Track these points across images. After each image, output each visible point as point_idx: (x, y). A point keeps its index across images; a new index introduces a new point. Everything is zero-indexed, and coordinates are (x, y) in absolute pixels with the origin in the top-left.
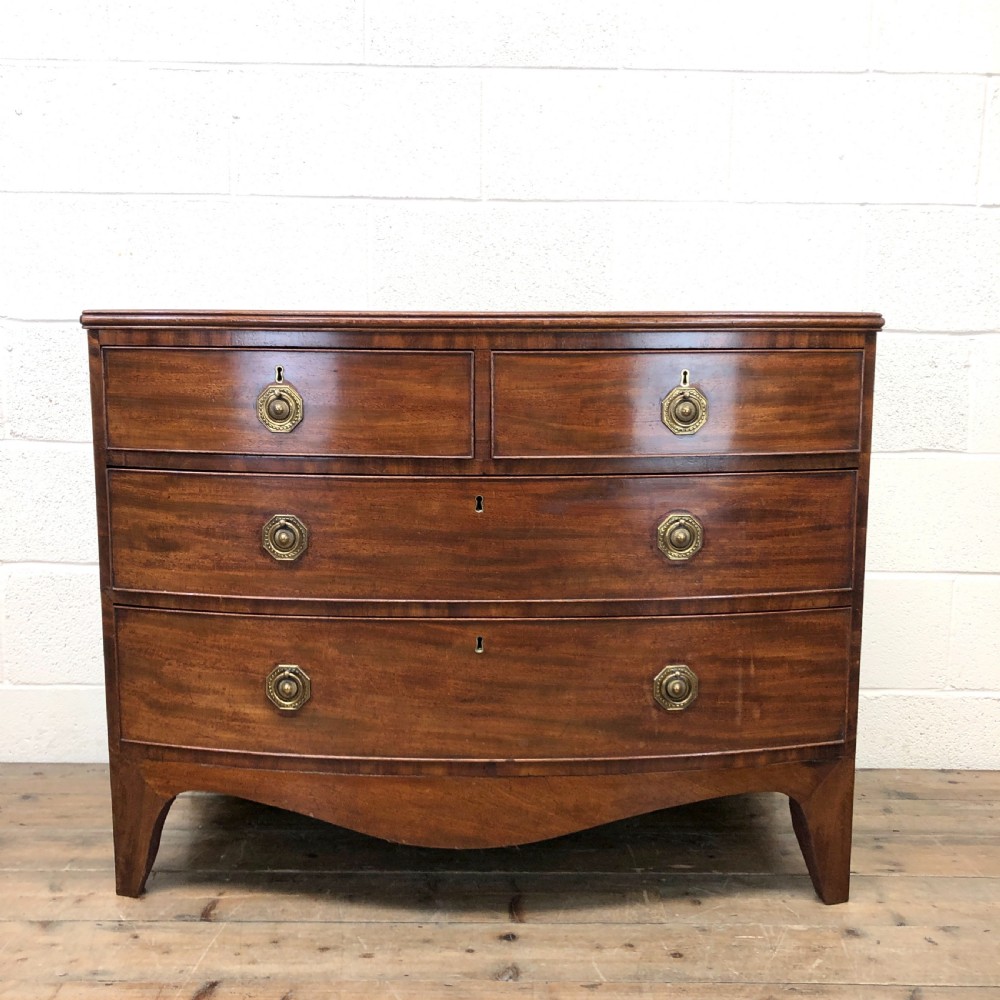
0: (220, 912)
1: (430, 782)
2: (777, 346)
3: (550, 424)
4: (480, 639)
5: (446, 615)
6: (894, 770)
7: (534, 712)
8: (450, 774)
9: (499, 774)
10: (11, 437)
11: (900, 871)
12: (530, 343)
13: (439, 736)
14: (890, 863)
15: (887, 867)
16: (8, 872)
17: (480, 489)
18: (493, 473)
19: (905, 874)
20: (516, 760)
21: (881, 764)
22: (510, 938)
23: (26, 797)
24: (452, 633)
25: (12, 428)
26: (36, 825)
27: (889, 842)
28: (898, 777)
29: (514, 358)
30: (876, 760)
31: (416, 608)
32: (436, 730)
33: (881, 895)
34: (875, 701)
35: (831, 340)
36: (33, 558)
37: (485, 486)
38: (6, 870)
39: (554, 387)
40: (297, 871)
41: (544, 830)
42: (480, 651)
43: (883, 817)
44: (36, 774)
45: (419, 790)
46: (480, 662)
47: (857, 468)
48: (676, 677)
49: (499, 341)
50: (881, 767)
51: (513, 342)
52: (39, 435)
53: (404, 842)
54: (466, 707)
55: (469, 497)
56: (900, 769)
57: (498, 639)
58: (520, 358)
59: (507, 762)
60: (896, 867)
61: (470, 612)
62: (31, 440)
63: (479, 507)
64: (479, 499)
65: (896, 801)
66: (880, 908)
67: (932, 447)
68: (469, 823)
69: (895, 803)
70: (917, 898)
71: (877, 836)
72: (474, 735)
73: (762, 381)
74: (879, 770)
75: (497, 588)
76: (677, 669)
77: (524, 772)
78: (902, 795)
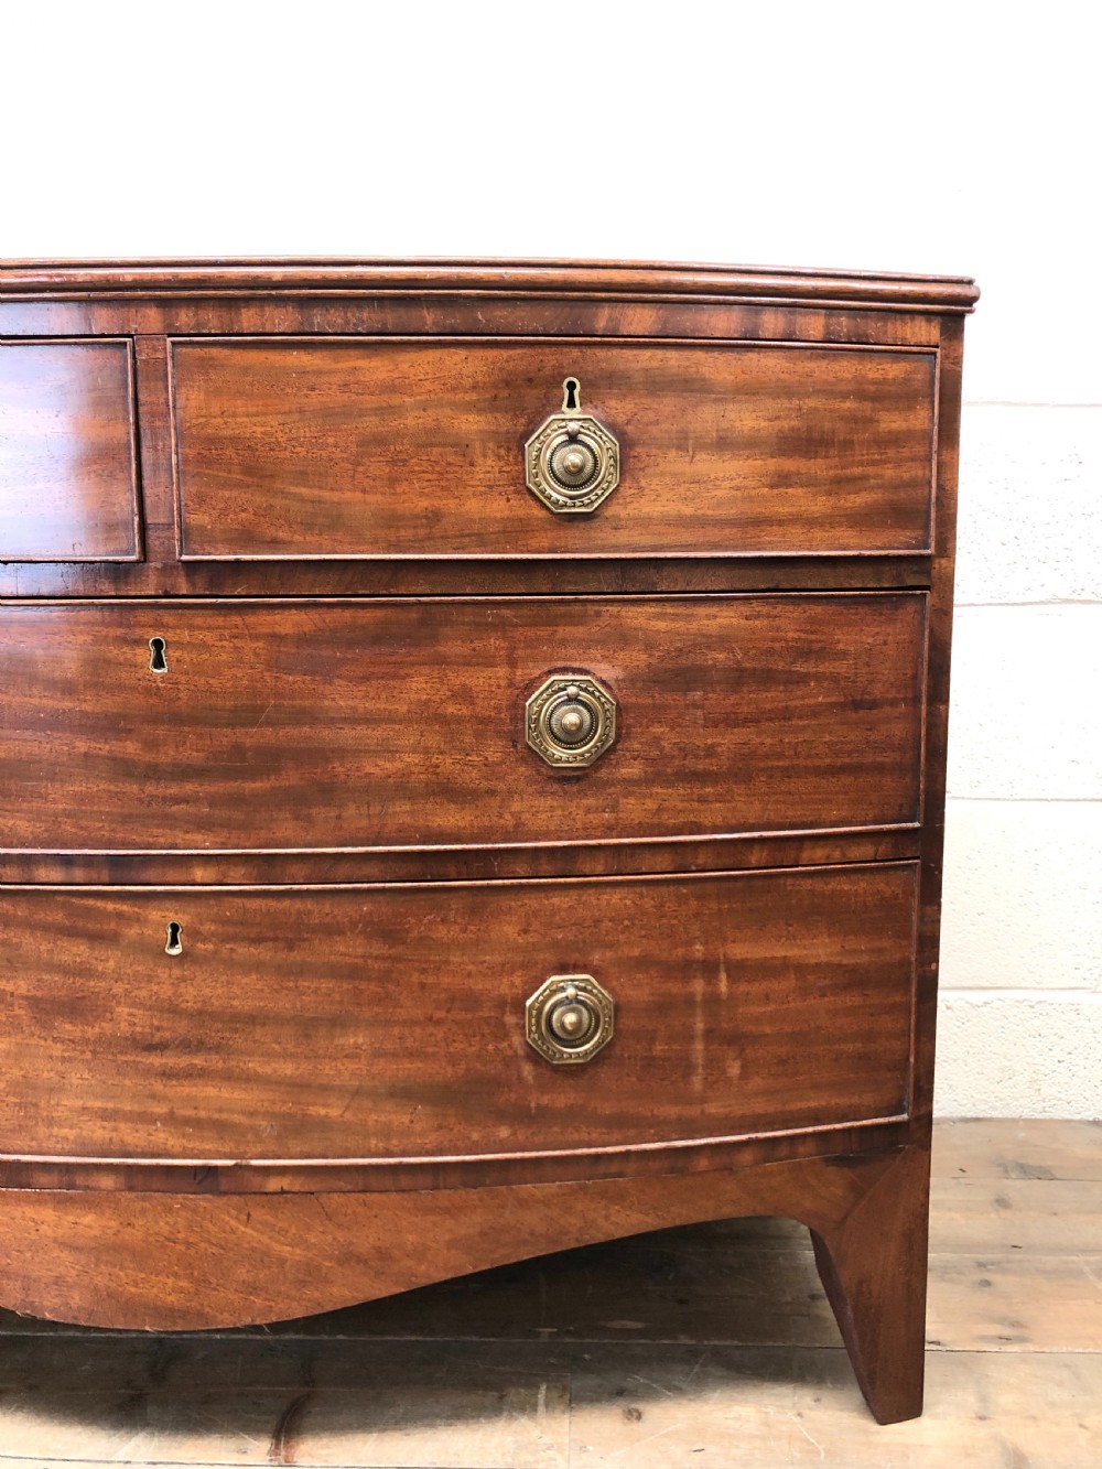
1: (92, 1201)
2: (762, 335)
3: (293, 489)
4: (175, 928)
5: (107, 880)
6: (1013, 1120)
7: (288, 1069)
8: (131, 1189)
9: (224, 1187)
11: (1022, 1340)
12: (248, 319)
13: (105, 1115)
14: (1002, 1321)
15: (997, 1330)
17: (158, 625)
18: (185, 592)
19: (1031, 1347)
20: (254, 1162)
21: (995, 1109)
24: (120, 915)
27: (1004, 1271)
28: (1022, 1135)
29: (214, 351)
30: (986, 1102)
31: (46, 865)
32: (98, 1104)
33: (984, 1399)
35: (872, 327)
37: (168, 618)
39: (301, 411)
41: (317, 1294)
42: (176, 951)
43: (993, 1216)
45: (71, 1218)
46: (176, 972)
47: (927, 588)
48: (568, 1001)
49: (185, 318)
50: (995, 1114)
51: (212, 319)
53: (48, 1316)
54: (155, 1060)
55: (139, 642)
56: (1026, 1120)
57: (209, 927)
58: (226, 352)
59: (235, 1165)
60: (1016, 1331)
61: (151, 874)
63: (159, 663)
64: (158, 644)
65: (1019, 1183)
66: (983, 1431)
67: (1075, 597)
68: (170, 1281)
69: (1016, 1187)
70: (1053, 1405)
71: (982, 1257)
72: (172, 1113)
73: (730, 407)
74: (990, 1120)
75: (202, 825)
76: (568, 985)
77: (274, 1184)
78: (1026, 1171)
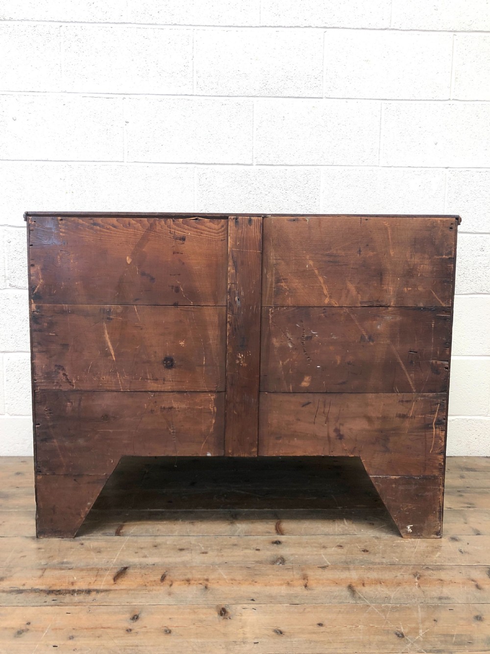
0: (125, 531)
6: (462, 457)
10: (9, 287)
11: (473, 507)
14: (467, 503)
15: (467, 505)
16: (11, 511)
19: (476, 509)
21: (455, 454)
22: (278, 543)
23: (18, 474)
25: (10, 282)
26: (24, 487)
27: (465, 493)
28: (465, 460)
30: (453, 452)
33: (466, 519)
34: (452, 422)
36: (21, 350)
38: (11, 510)
40: (163, 510)
43: (460, 480)
44: (22, 462)
50: (455, 455)
52: (24, 286)
56: (465, 456)
60: (471, 505)
62: (20, 289)
65: (466, 472)
66: (466, 526)
67: (481, 292)
69: (465, 473)
70: (485, 520)
71: (459, 490)
74: (454, 457)
78: (468, 469)
